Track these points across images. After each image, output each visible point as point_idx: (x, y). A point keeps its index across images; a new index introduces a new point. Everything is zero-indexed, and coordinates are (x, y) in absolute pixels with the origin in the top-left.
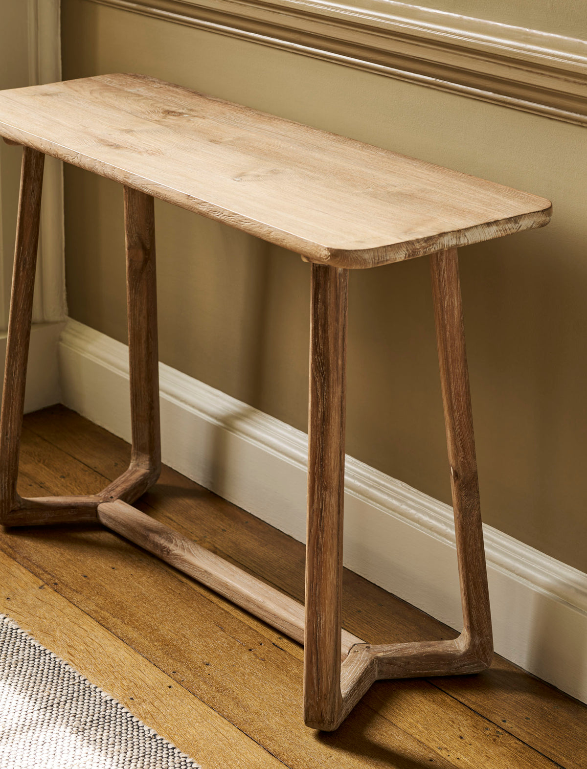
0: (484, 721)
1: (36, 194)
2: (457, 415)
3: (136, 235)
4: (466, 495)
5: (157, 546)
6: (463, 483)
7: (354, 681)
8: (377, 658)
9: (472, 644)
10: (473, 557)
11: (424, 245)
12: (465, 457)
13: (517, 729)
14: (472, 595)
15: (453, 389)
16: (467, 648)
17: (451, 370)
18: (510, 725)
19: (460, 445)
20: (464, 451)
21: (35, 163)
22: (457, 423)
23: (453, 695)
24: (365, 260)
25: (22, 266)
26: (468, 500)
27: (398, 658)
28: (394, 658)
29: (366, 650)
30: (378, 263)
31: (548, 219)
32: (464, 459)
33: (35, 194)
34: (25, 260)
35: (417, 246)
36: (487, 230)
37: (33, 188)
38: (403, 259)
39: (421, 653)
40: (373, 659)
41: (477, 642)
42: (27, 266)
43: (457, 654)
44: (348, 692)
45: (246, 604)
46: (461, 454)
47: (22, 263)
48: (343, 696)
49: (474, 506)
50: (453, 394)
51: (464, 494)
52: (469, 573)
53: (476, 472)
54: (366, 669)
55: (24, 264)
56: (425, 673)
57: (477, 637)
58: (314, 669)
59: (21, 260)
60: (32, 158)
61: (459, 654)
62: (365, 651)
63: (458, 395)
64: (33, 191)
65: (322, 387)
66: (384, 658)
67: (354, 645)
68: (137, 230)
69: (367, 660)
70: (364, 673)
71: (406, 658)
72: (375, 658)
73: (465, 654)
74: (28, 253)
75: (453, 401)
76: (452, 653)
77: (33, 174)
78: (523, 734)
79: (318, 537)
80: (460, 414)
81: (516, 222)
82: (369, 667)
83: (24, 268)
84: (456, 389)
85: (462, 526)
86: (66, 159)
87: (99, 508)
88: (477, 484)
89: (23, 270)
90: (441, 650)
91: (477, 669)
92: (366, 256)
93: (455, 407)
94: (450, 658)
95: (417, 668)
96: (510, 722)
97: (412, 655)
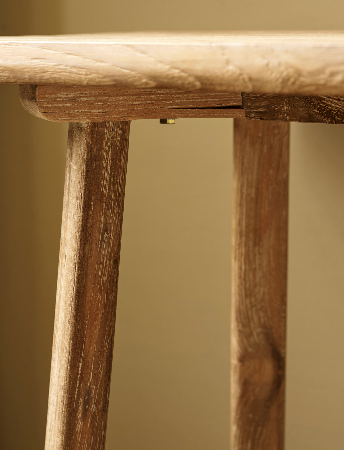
1: (112, 237)
3: (260, 330)
21: (109, 164)
25: (80, 409)
33: (110, 238)
34: (88, 392)
37: (105, 224)
42: (93, 407)
47: (81, 400)
55: (87, 403)
59: (78, 395)
60: (104, 151)
64: (106, 230)
68: (262, 320)
74: (96, 376)
77: (105, 189)
83: (85, 411)
89: (84, 416)
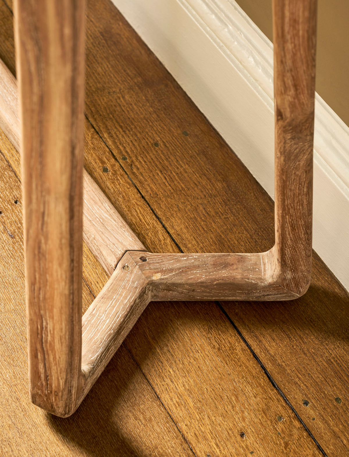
0: (278, 400)
2: (289, 46)
4: (293, 138)
6: (290, 126)
7: (110, 335)
10: (294, 201)
12: (297, 96)
13: (321, 425)
14: (288, 236)
15: (287, 14)
16: (275, 280)
18: (312, 412)
20: (296, 90)
22: (288, 56)
23: (246, 337)
26: (295, 144)
27: (180, 284)
28: (174, 284)
29: (140, 266)
32: (294, 99)
39: (211, 279)
40: (144, 285)
43: (260, 284)
44: (98, 356)
46: (291, 93)
49: (303, 150)
50: (287, 20)
51: (289, 137)
52: (286, 215)
54: (132, 306)
56: (215, 299)
57: (289, 272)
61: (262, 284)
62: (137, 267)
63: (294, 22)
66: (161, 284)
67: (126, 251)
69: (136, 288)
70: (127, 315)
71: (191, 285)
72: (148, 284)
73: (270, 285)
75: (287, 28)
76: (253, 281)
78: (327, 436)
80: (295, 46)
82: (137, 301)
84: (292, 14)
85: (282, 170)
90: (239, 277)
91: (285, 299)
93: (288, 37)
94: (249, 288)
95: (204, 295)
96: (314, 408)
97: (199, 283)
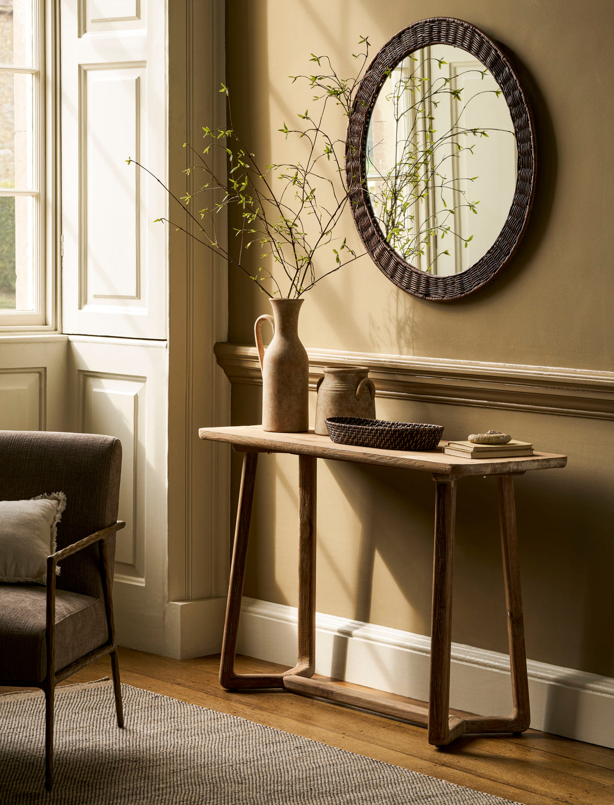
3: (306, 516)
4: (517, 627)
5: (324, 691)
6: (515, 620)
7: (455, 726)
8: (465, 721)
9: (519, 714)
11: (500, 466)
12: (516, 604)
14: (519, 686)
16: (515, 718)
17: (509, 554)
19: (513, 597)
20: (516, 601)
21: (252, 463)
22: (512, 585)
24: (470, 470)
25: (242, 526)
26: (518, 630)
27: (477, 721)
28: (474, 721)
30: (477, 473)
31: (565, 463)
32: (516, 606)
34: (245, 522)
35: (497, 466)
36: (533, 464)
37: (250, 478)
38: (489, 472)
39: (490, 719)
40: (463, 721)
41: (521, 713)
42: (246, 526)
44: (453, 730)
45: (384, 709)
46: (514, 603)
48: (450, 729)
51: (515, 626)
52: (518, 673)
53: (522, 614)
54: (460, 723)
55: (244, 525)
57: (521, 710)
58: (435, 710)
60: (251, 460)
63: (513, 568)
64: (251, 480)
65: (441, 551)
66: (469, 721)
68: (307, 513)
70: (459, 725)
71: (481, 721)
74: (246, 518)
76: (507, 719)
77: (251, 470)
79: (438, 636)
81: (548, 462)
85: (514, 645)
86: (282, 448)
87: (284, 679)
88: (522, 621)
89: (243, 529)
90: (501, 718)
91: (521, 729)
92: (471, 468)
94: (506, 722)
